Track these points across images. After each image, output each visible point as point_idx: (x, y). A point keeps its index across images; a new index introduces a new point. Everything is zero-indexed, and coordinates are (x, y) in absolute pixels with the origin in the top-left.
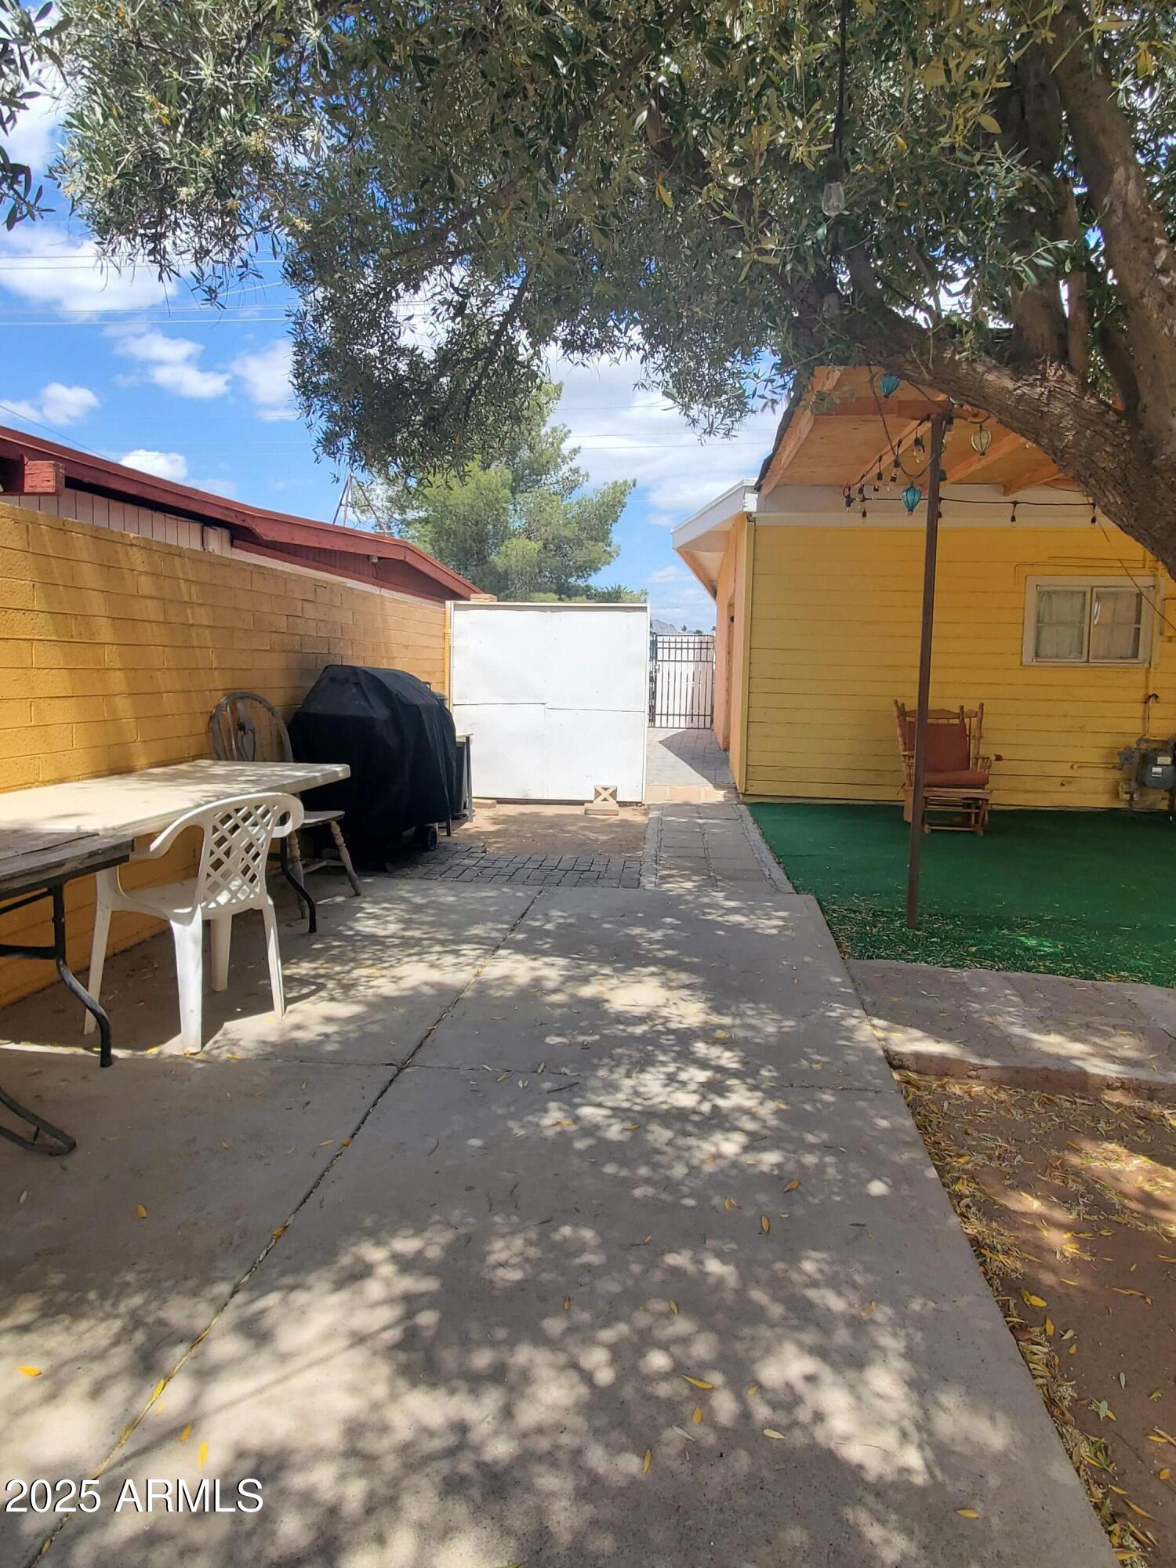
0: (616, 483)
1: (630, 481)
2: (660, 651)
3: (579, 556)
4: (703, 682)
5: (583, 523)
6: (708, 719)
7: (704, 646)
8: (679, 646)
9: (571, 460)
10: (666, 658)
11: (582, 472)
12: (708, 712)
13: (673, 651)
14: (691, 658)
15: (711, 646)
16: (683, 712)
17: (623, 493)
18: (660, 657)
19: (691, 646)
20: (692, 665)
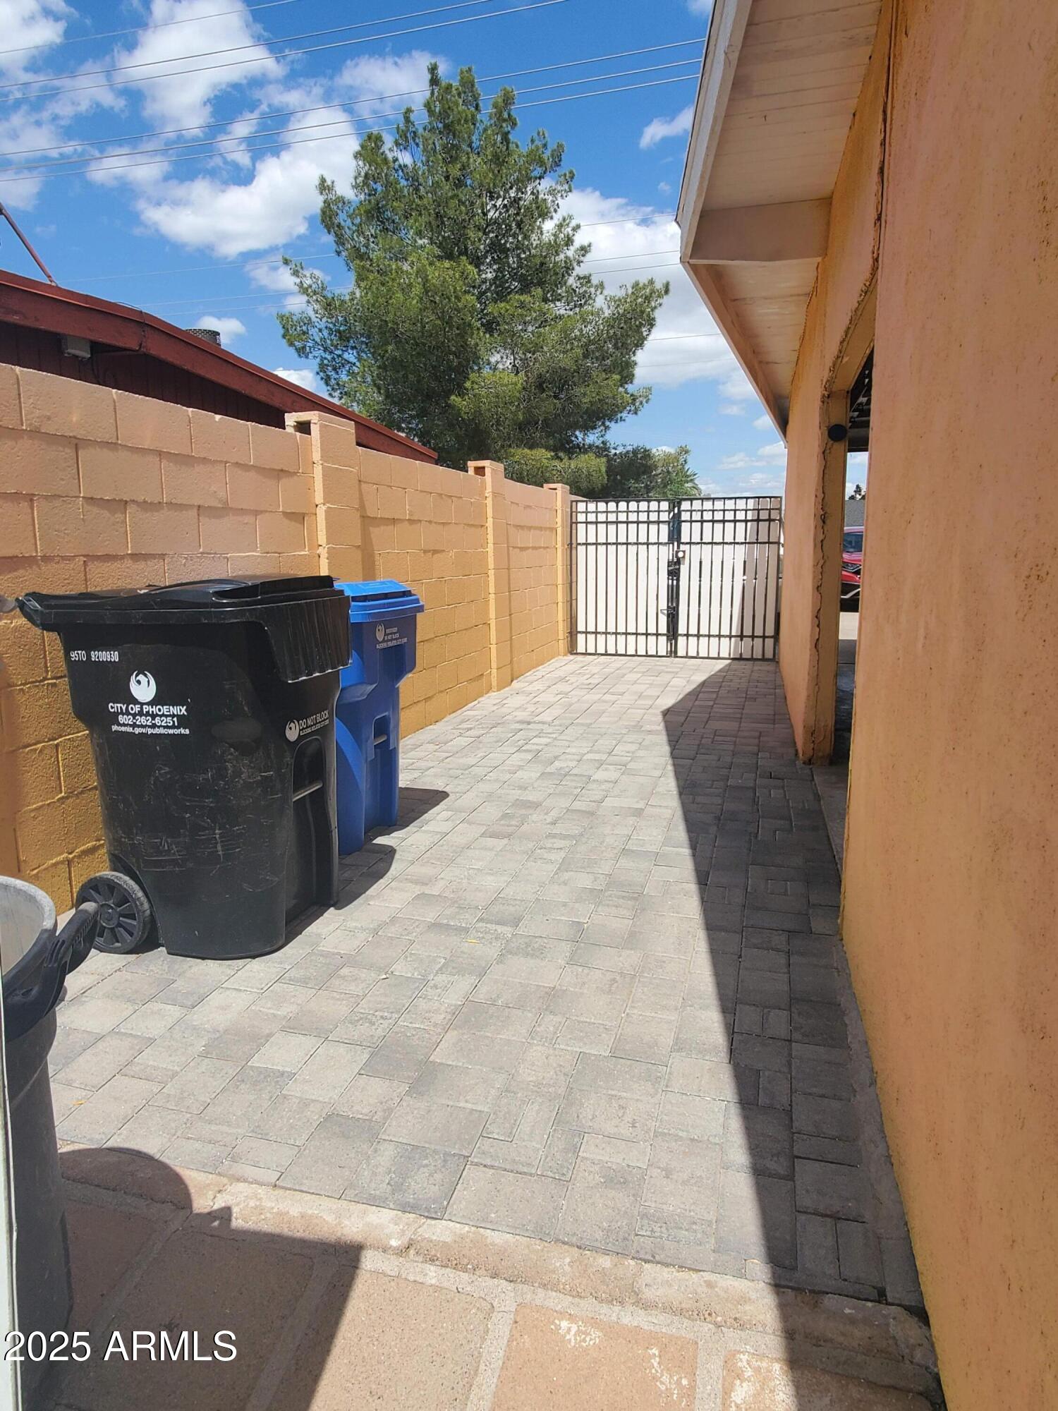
0: (637, 284)
1: (659, 285)
2: (685, 528)
3: (585, 395)
4: (761, 575)
5: (591, 349)
6: (769, 642)
7: (764, 515)
8: (719, 516)
9: (579, 262)
10: (696, 538)
11: (595, 281)
12: (770, 631)
13: (708, 526)
14: (740, 538)
15: (774, 515)
16: (725, 631)
17: (647, 299)
18: (685, 537)
19: (741, 516)
20: (741, 550)
